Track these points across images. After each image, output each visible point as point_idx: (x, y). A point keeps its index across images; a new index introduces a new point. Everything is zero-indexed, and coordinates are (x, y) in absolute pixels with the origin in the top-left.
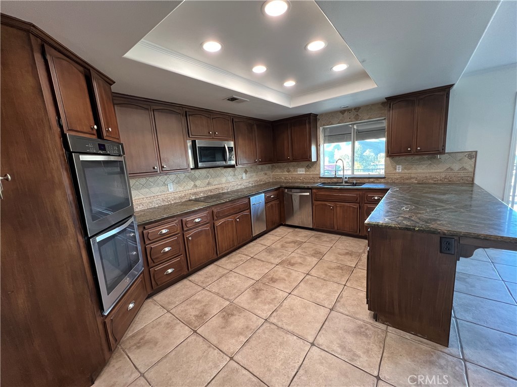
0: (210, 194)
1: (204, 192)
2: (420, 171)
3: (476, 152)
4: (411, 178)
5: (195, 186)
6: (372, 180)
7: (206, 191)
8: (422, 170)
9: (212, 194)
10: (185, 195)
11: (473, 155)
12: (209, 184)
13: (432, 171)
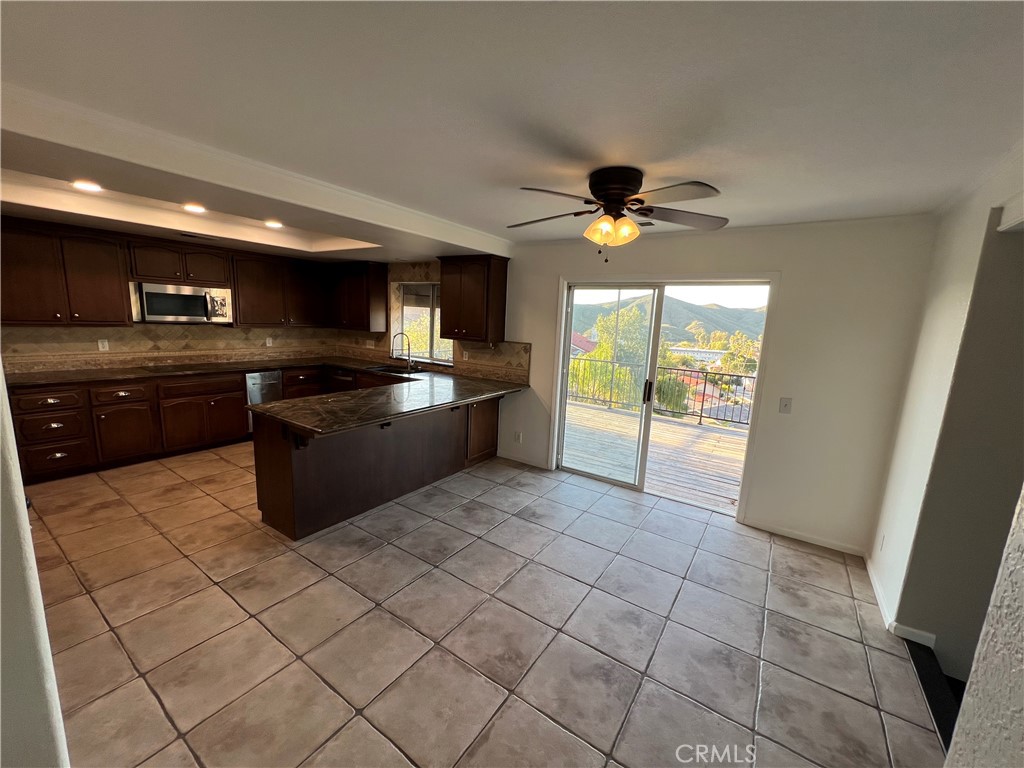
0: (187, 362)
1: (175, 358)
2: (483, 362)
3: (530, 344)
4: (478, 371)
5: (157, 348)
6: (441, 368)
7: (180, 357)
8: (485, 363)
9: (192, 362)
10: (134, 360)
11: (528, 348)
12: (187, 347)
13: (495, 364)
